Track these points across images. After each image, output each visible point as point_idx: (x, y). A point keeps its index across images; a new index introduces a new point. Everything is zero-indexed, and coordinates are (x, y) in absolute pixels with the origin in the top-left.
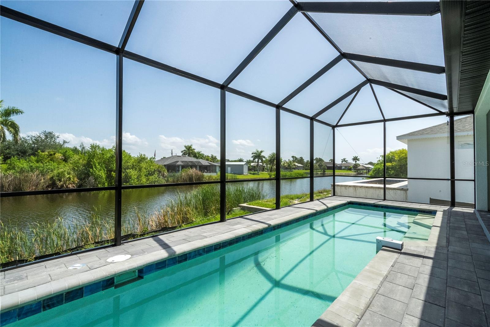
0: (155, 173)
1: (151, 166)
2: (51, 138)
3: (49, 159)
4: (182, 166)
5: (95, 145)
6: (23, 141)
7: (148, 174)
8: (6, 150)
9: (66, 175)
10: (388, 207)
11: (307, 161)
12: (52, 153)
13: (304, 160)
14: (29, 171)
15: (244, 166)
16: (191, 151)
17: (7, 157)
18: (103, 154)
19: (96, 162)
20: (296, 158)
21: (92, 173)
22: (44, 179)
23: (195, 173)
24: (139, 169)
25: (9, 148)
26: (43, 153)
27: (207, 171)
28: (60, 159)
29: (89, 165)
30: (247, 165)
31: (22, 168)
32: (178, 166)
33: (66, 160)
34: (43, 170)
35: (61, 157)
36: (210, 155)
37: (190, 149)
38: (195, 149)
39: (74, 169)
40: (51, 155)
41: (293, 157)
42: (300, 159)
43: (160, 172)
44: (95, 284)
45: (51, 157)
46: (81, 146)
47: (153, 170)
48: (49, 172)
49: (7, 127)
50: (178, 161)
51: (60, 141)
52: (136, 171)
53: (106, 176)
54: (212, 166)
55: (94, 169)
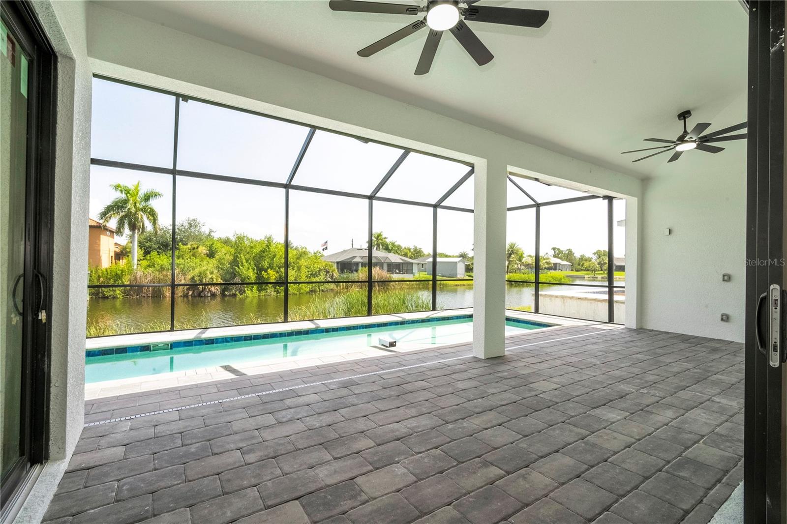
0: (321, 273)
1: (316, 264)
2: (196, 227)
3: (191, 253)
4: (362, 264)
5: (242, 235)
6: (165, 231)
7: (311, 274)
8: (147, 242)
9: (209, 274)
10: (519, 321)
11: (581, 256)
12: (195, 246)
13: (574, 253)
14: (168, 268)
15: (458, 264)
16: (381, 241)
17: (148, 251)
18: (252, 247)
19: (243, 257)
20: (560, 252)
21: (238, 273)
22: (185, 279)
23: (378, 274)
24: (298, 267)
25: (150, 240)
26: (185, 247)
27: (399, 271)
28: (205, 255)
29: (235, 262)
30: (464, 262)
31: (162, 266)
32: (357, 264)
33: (211, 255)
34: (184, 268)
35: (205, 251)
36: (412, 248)
37: (380, 238)
38: (387, 238)
39: (218, 267)
40: (194, 249)
41: (554, 249)
42: (567, 252)
43: (328, 272)
44: (135, 347)
45: (194, 251)
46: (234, 235)
47: (318, 269)
48: (190, 270)
49: (147, 215)
50: (356, 257)
51: (205, 230)
52: (293, 270)
53: (256, 277)
54: (407, 263)
55: (241, 267)
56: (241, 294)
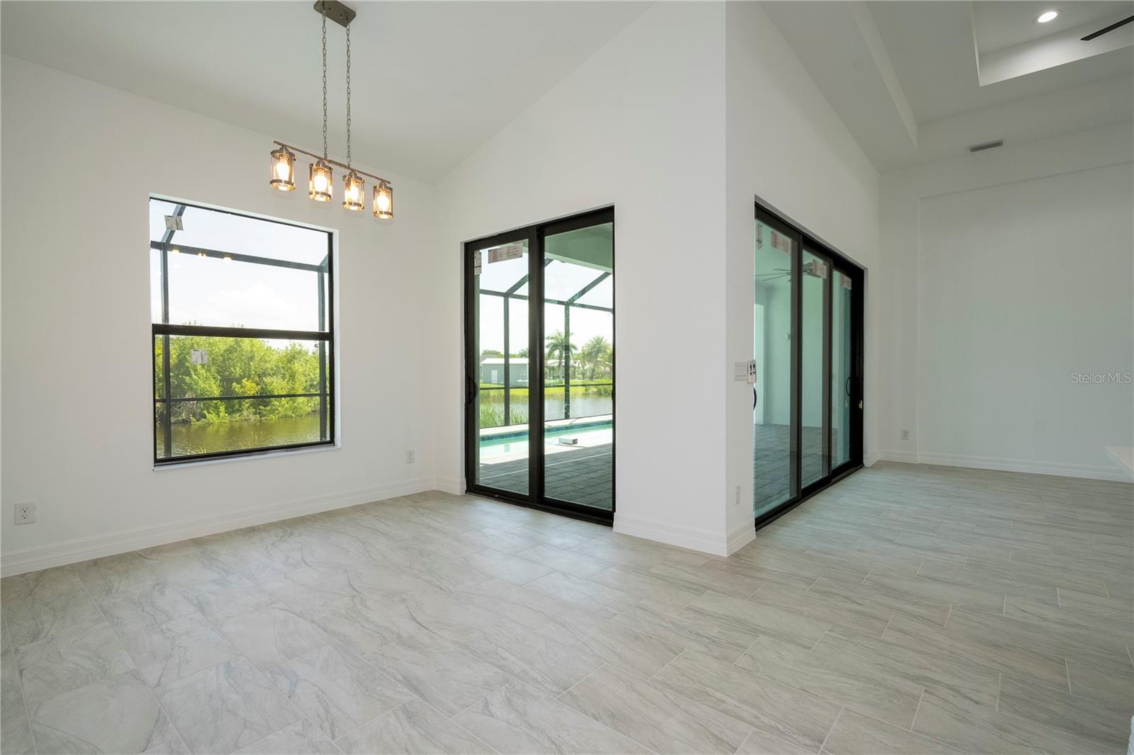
18: (211, 345)
21: (190, 385)
53: (221, 391)
55: (195, 377)
56: (198, 420)
